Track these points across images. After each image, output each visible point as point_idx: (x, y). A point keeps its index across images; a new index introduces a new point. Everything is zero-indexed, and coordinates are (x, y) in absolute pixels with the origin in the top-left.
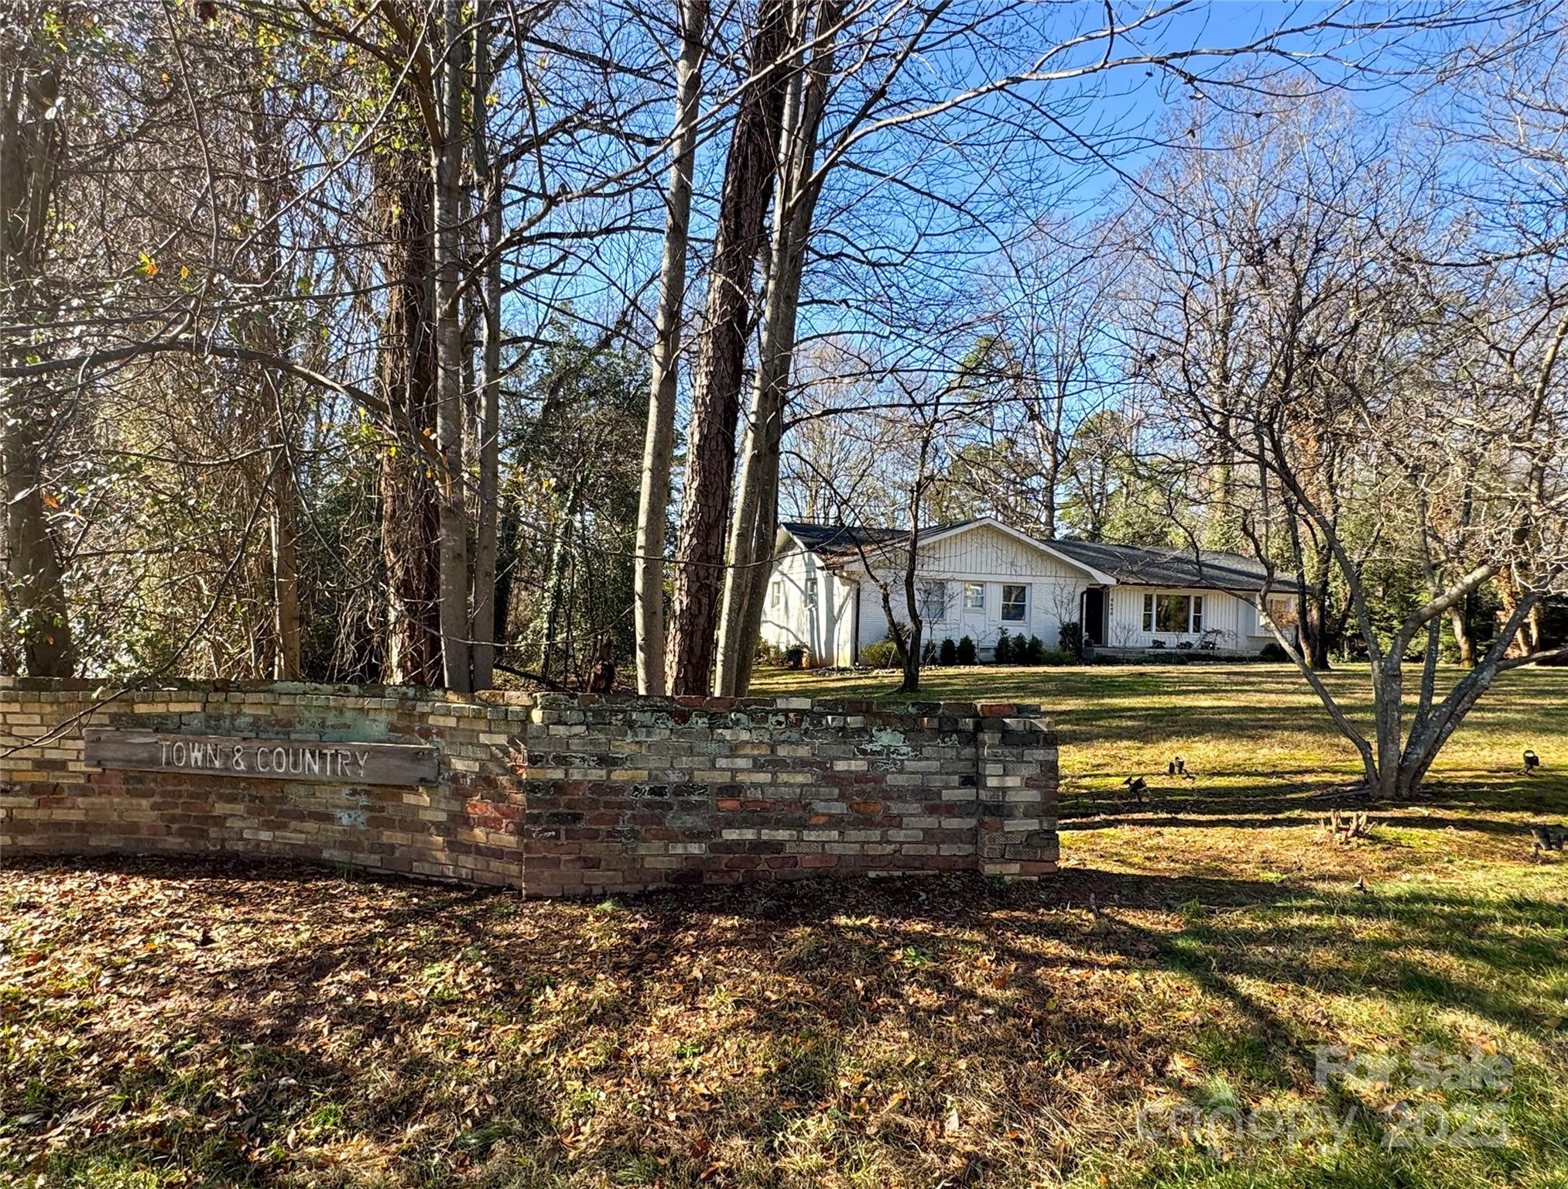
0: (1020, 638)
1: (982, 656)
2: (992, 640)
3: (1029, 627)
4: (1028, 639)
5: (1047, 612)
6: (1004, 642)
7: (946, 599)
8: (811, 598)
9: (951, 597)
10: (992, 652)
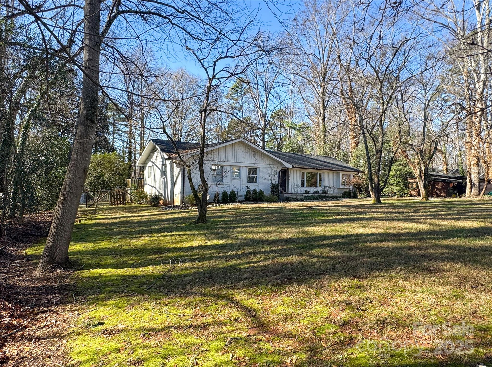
0: (255, 190)
1: (239, 198)
2: (244, 192)
3: (258, 185)
4: (258, 191)
5: (266, 179)
6: (248, 192)
7: (224, 174)
8: (164, 173)
9: (226, 173)
10: (244, 196)
